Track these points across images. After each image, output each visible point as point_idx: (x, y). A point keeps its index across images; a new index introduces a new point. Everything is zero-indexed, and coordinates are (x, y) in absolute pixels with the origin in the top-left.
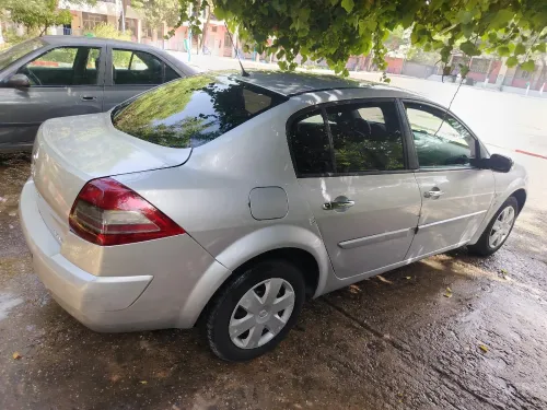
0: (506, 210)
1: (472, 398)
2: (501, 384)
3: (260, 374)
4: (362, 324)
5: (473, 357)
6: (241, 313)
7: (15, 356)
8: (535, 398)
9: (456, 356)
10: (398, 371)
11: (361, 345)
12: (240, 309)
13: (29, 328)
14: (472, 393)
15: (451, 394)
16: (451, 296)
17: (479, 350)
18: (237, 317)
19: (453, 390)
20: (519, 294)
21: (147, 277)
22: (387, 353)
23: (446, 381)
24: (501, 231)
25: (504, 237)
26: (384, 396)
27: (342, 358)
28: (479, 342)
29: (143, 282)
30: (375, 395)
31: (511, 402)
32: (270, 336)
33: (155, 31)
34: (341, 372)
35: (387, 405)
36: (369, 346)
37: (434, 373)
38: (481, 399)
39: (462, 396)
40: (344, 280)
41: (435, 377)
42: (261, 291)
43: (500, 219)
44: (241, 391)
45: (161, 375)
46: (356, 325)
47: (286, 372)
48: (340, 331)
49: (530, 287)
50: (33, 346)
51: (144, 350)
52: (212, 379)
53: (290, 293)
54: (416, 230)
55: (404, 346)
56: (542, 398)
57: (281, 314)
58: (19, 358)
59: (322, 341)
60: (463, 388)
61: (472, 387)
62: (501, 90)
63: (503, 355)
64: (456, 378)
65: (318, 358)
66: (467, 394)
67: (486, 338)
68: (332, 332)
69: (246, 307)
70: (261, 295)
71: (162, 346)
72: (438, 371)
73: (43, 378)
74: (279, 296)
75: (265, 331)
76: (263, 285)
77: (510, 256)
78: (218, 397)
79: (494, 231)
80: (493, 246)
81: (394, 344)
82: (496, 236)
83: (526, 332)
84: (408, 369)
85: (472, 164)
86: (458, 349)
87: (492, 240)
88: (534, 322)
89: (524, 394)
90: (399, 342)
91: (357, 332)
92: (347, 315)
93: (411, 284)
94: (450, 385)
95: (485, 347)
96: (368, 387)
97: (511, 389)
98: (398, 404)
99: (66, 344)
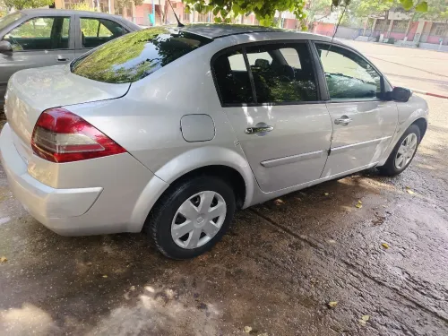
0: (409, 137)
1: (373, 282)
2: (398, 272)
3: (200, 268)
4: (285, 230)
5: (375, 252)
6: (181, 219)
7: (3, 259)
8: (425, 282)
9: (362, 251)
10: (312, 263)
11: (283, 245)
12: (179, 215)
13: (15, 239)
14: (373, 279)
15: (355, 279)
16: (361, 207)
17: (382, 247)
18: (177, 223)
19: (357, 276)
20: (419, 204)
21: (98, 189)
22: (304, 250)
23: (351, 270)
24: (405, 155)
25: (408, 160)
26: (300, 282)
27: (267, 255)
28: (382, 241)
29: (94, 193)
30: (292, 282)
31: (405, 285)
32: (207, 239)
33: (125, 10)
34: (265, 266)
35: (301, 289)
36: (290, 246)
37: (342, 264)
38: (380, 283)
39: (365, 281)
40: (269, 194)
41: (343, 267)
42: (196, 201)
43: (405, 144)
44: (183, 281)
45: (118, 271)
46: (280, 230)
47: (220, 266)
48: (266, 235)
49: (429, 199)
50: (17, 252)
51: (107, 253)
52: (160, 273)
53: (222, 203)
54: (329, 152)
55: (319, 245)
56: (431, 281)
57: (215, 220)
58: (5, 260)
59: (251, 243)
60: (366, 275)
61: (373, 274)
62: (418, 46)
63: (401, 250)
64: (361, 268)
65: (248, 256)
66: (368, 280)
67: (388, 238)
68: (259, 236)
69: (184, 214)
70: (197, 205)
71: (121, 250)
72: (346, 263)
73: (25, 275)
74: (212, 206)
75: (203, 235)
76: (198, 196)
77: (413, 175)
78: (164, 286)
79: (399, 155)
80: (399, 167)
81: (311, 244)
82: (401, 159)
83: (421, 233)
84: (320, 262)
85: (378, 97)
86: (363, 247)
87: (398, 162)
88: (429, 225)
89: (416, 279)
90: (314, 242)
91: (281, 236)
92: (274, 223)
93: (328, 198)
94: (355, 273)
95: (386, 244)
96: (288, 276)
97: (406, 276)
98: (311, 288)
99: (44, 250)
